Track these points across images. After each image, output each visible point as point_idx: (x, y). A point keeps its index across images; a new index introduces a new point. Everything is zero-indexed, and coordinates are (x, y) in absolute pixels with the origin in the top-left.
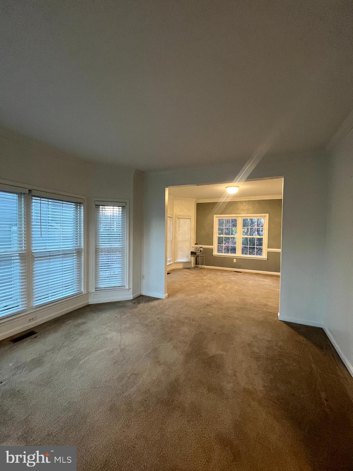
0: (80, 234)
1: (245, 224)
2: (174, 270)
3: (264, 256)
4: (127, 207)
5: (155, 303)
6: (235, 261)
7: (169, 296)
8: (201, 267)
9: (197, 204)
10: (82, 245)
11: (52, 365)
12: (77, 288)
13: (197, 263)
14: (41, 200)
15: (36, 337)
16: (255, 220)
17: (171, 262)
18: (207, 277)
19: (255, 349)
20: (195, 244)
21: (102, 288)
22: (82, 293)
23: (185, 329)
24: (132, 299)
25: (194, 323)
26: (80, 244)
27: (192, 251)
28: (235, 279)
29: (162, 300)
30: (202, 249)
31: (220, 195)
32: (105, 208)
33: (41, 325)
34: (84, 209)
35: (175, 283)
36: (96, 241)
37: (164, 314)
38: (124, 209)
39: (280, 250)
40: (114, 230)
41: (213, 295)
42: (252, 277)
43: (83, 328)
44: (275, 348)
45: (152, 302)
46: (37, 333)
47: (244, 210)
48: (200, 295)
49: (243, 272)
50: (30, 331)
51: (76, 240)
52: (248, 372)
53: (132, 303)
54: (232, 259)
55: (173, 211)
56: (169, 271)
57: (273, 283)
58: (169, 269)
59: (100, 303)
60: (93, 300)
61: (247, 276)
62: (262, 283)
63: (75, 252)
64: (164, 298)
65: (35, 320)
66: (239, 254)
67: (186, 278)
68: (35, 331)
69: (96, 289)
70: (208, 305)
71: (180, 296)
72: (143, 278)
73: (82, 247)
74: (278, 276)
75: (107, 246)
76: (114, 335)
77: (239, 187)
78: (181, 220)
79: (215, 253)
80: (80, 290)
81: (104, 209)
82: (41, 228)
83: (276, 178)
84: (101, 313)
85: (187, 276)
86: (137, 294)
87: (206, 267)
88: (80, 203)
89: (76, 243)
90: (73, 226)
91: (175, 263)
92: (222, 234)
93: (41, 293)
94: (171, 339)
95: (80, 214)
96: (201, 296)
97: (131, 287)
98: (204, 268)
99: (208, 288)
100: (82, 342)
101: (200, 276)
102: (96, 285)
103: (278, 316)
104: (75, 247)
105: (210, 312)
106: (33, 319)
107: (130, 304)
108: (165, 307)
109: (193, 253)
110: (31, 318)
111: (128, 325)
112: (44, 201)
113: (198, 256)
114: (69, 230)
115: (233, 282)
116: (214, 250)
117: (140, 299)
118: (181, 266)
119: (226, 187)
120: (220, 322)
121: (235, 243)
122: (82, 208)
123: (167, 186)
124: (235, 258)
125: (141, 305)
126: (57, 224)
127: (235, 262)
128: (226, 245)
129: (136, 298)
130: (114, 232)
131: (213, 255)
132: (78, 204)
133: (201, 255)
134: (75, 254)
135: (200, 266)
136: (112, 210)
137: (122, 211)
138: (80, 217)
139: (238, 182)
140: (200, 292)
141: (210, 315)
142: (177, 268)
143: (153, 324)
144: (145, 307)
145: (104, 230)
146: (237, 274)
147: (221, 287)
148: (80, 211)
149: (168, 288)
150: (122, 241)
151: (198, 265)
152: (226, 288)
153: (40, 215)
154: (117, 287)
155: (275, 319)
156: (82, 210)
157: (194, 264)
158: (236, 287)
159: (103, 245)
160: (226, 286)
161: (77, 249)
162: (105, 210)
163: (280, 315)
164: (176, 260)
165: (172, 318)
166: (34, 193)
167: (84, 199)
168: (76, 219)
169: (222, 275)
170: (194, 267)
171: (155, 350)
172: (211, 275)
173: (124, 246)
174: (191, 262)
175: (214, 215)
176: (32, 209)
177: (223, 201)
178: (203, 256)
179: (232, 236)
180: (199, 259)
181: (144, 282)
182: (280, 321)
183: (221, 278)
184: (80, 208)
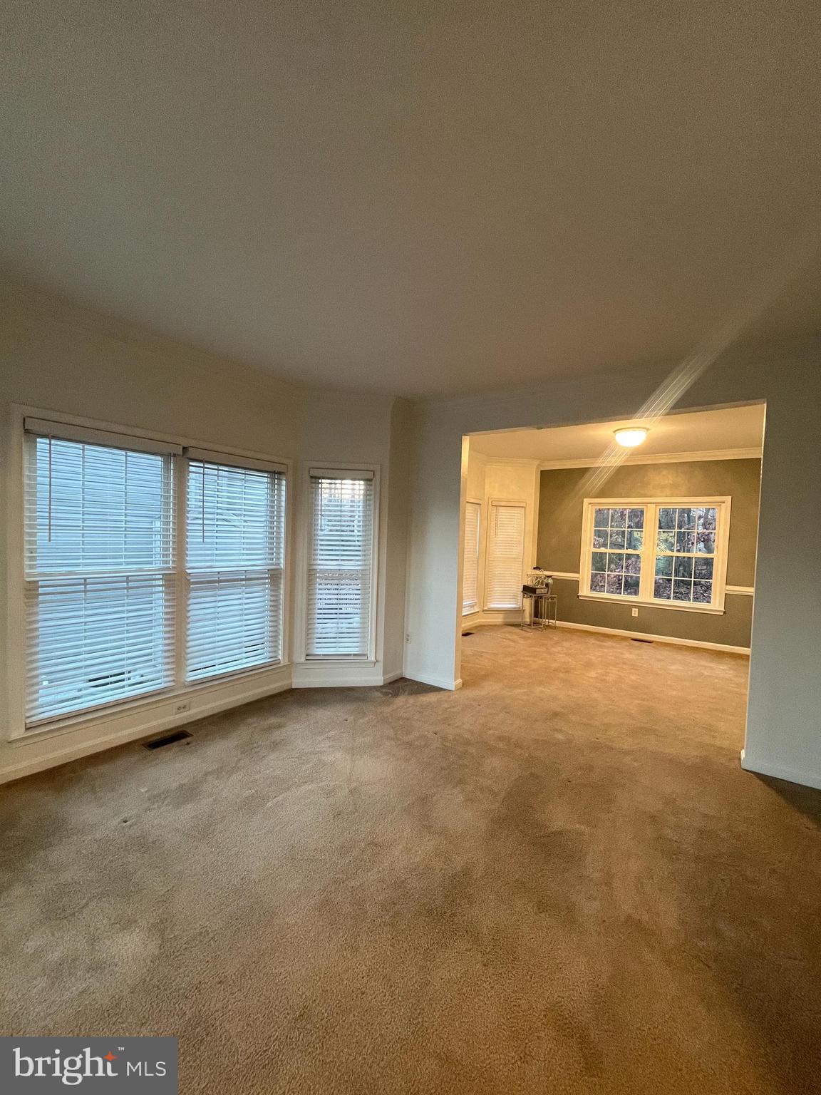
0: (278, 538)
1: (665, 523)
2: (481, 628)
3: (716, 604)
4: (377, 481)
5: (432, 698)
6: (635, 612)
7: (465, 685)
8: (547, 624)
9: (541, 471)
10: (282, 561)
11: (215, 800)
12: (270, 652)
13: (537, 613)
14: (204, 468)
15: (188, 744)
16: (697, 512)
17: (475, 607)
18: (560, 649)
19: (667, 832)
20: (534, 568)
21: (319, 655)
22: (279, 663)
23: (494, 763)
24: (382, 684)
25: (518, 751)
26: (278, 559)
27: (526, 584)
28: (632, 657)
29: (447, 694)
30: (550, 581)
31: (599, 450)
32: (335, 484)
33: (199, 720)
34: (287, 486)
35: (482, 656)
36: (309, 554)
37: (449, 725)
38: (371, 485)
39: (751, 590)
40: (353, 531)
41: (570, 693)
42: (679, 656)
43: (277, 735)
44: (724, 835)
45: (424, 694)
46: (192, 735)
47: (663, 487)
48: (538, 689)
49: (657, 643)
50: (180, 730)
51: (270, 551)
52: (642, 880)
53: (381, 692)
54: (628, 607)
55: (484, 489)
56: (470, 629)
57: (736, 676)
58: (467, 625)
59: (316, 687)
60: (299, 682)
61: (665, 654)
62: (706, 674)
63: (267, 576)
64: (453, 688)
65: (189, 710)
66: (646, 595)
67: (510, 646)
68: (188, 731)
69: (308, 658)
70: (556, 714)
71: (489, 688)
72: (408, 640)
73: (282, 567)
74: (744, 657)
75: (332, 565)
76: (338, 759)
77: (648, 429)
78: (502, 510)
79: (585, 591)
80: (276, 657)
81: (333, 486)
82: (203, 524)
83: (745, 406)
84: (314, 708)
85: (511, 643)
86: (393, 675)
87: (558, 623)
88: (280, 473)
89: (270, 556)
90: (264, 521)
91: (486, 610)
92: (605, 545)
93: (201, 656)
94: (461, 782)
95: (279, 496)
96: (542, 692)
97: (381, 658)
98: (555, 628)
99: (561, 675)
100: (273, 764)
101: (543, 645)
102: (308, 649)
103: (740, 759)
104: (268, 565)
105: (560, 731)
106: (185, 707)
107: (378, 694)
108: (452, 710)
109: (527, 590)
110: (182, 704)
111: (368, 739)
112: (211, 470)
113: (541, 597)
114: (257, 530)
115: (625, 663)
116: (582, 587)
117: (400, 686)
118: (499, 619)
119: (615, 432)
120: (583, 756)
121: (638, 570)
122: (284, 482)
123: (466, 433)
124: (635, 607)
125: (400, 700)
126: (235, 517)
127: (637, 615)
128: (616, 573)
129: (390, 683)
130: (354, 536)
131: (578, 596)
132: (275, 474)
133: (549, 595)
134: (267, 581)
135: (545, 621)
136: (351, 487)
137: (366, 490)
138: (279, 502)
139: (647, 417)
140: (540, 683)
141: (560, 736)
142: (489, 622)
143: (423, 743)
144: (408, 705)
145: (331, 531)
146: (638, 647)
147: (593, 674)
148: (279, 490)
149: (463, 668)
150: (365, 555)
151: (541, 617)
152: (607, 678)
153: (202, 497)
154: (350, 655)
155: (732, 765)
156: (284, 488)
157: (530, 616)
158: (633, 677)
159: (324, 563)
160: (609, 673)
161: (272, 570)
162: (335, 489)
163: (746, 755)
164: (486, 605)
165: (467, 735)
166: (192, 453)
167: (287, 465)
168: (272, 506)
169: (600, 646)
170: (531, 622)
171: (424, 800)
172: (570, 645)
173: (368, 567)
174: (524, 610)
175: (585, 500)
176: (188, 486)
177: (604, 465)
178: (552, 599)
179: (630, 551)
180: (544, 605)
181: (410, 648)
182: (744, 772)
183: (595, 652)
184: (280, 485)
